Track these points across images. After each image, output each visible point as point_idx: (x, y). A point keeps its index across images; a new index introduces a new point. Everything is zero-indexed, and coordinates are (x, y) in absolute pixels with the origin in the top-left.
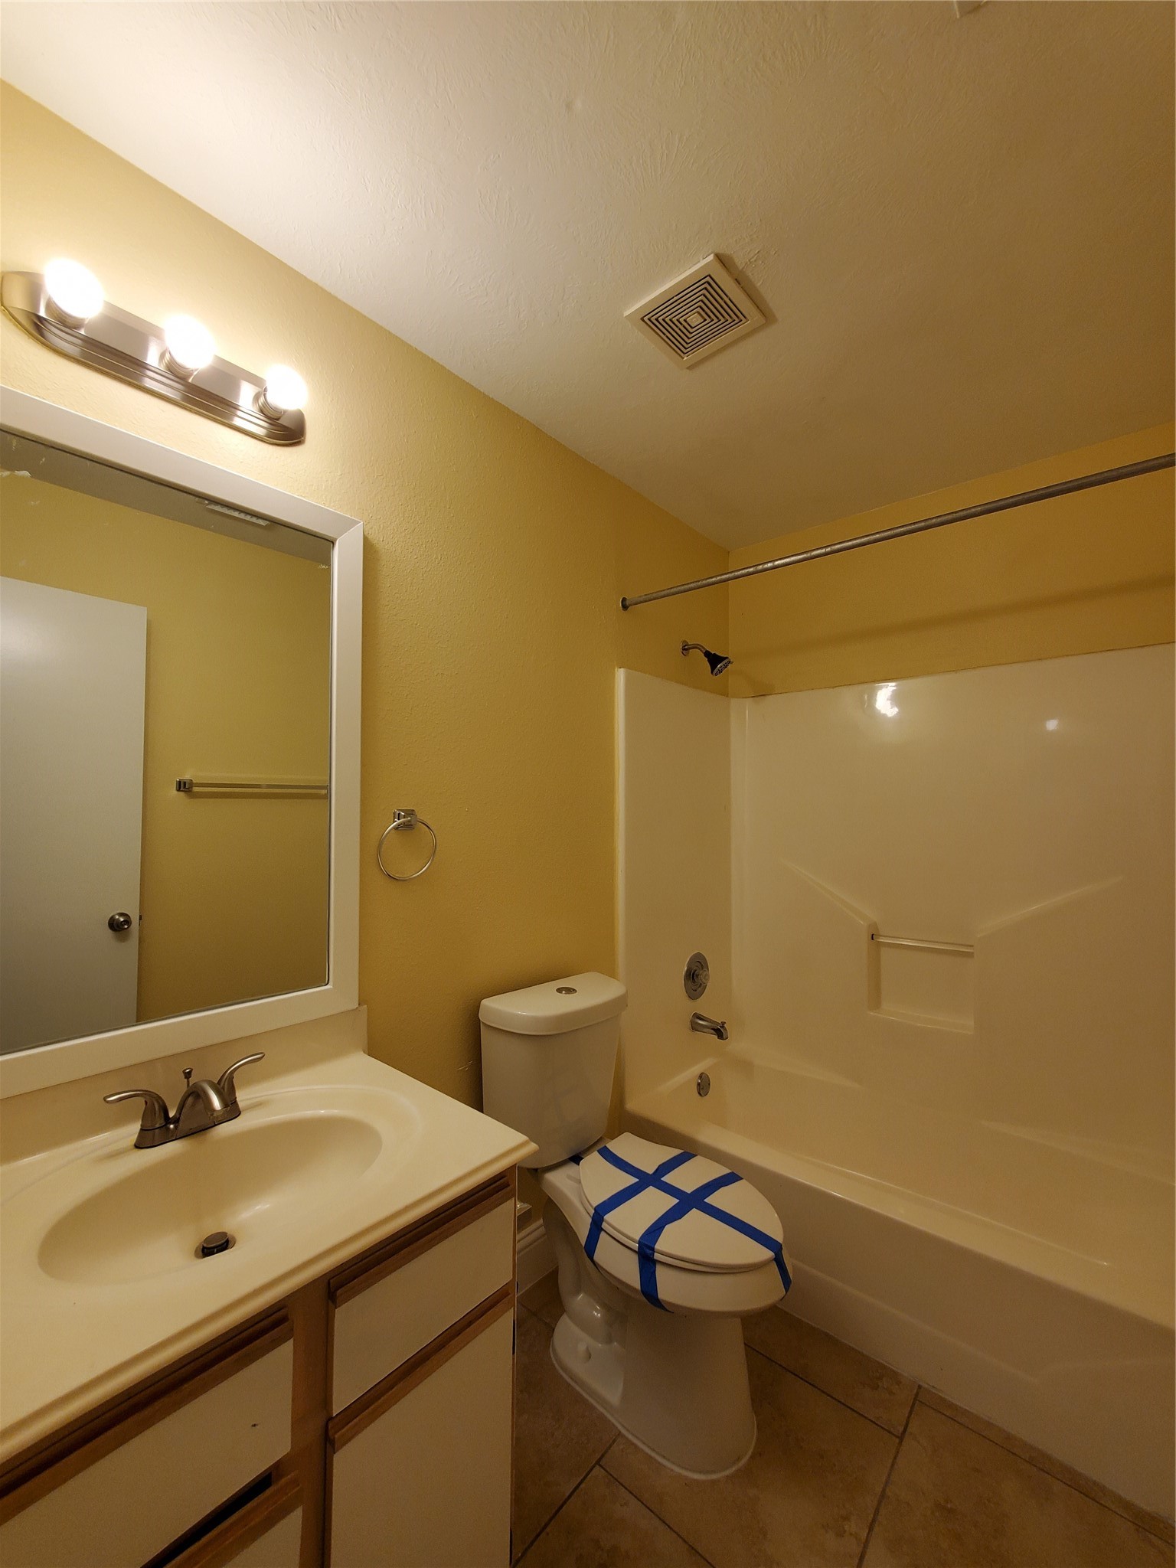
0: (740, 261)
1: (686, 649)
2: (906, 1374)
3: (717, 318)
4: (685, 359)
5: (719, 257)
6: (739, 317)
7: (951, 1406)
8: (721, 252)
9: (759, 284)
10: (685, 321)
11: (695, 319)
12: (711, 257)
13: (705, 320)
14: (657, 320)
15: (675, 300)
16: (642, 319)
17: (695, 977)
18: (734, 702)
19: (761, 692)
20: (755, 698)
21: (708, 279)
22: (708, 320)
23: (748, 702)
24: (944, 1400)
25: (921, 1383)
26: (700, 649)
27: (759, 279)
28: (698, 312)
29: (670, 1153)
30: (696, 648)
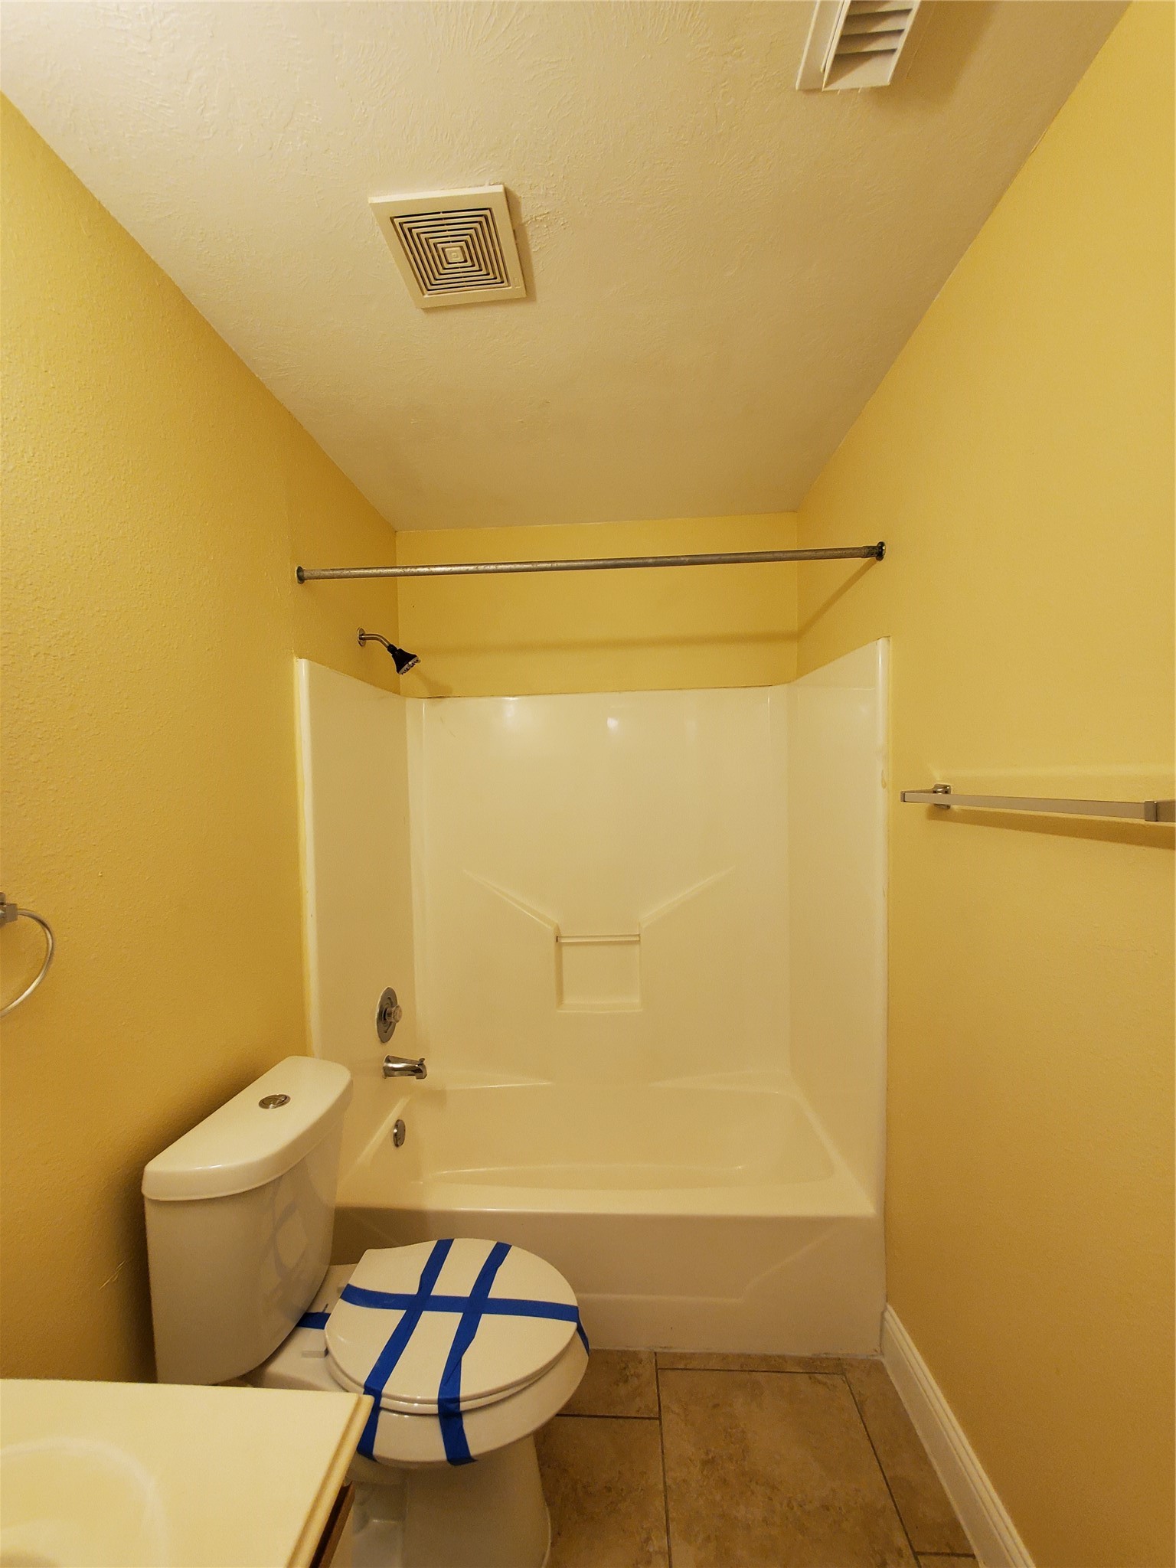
0: (526, 212)
1: (364, 639)
2: (643, 1349)
3: (480, 265)
4: (426, 296)
5: (507, 192)
6: (502, 279)
7: (682, 1357)
8: (511, 188)
9: (533, 250)
10: (443, 249)
11: (454, 254)
12: (500, 189)
13: (466, 261)
14: (410, 230)
15: (441, 218)
16: (392, 219)
17: (387, 1017)
18: (410, 702)
19: (438, 693)
20: (432, 699)
21: (487, 212)
22: (469, 263)
23: (424, 703)
24: (675, 1355)
25: (656, 1350)
26: (381, 641)
27: (535, 243)
28: (461, 247)
29: (423, 1251)
30: (377, 639)
